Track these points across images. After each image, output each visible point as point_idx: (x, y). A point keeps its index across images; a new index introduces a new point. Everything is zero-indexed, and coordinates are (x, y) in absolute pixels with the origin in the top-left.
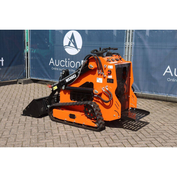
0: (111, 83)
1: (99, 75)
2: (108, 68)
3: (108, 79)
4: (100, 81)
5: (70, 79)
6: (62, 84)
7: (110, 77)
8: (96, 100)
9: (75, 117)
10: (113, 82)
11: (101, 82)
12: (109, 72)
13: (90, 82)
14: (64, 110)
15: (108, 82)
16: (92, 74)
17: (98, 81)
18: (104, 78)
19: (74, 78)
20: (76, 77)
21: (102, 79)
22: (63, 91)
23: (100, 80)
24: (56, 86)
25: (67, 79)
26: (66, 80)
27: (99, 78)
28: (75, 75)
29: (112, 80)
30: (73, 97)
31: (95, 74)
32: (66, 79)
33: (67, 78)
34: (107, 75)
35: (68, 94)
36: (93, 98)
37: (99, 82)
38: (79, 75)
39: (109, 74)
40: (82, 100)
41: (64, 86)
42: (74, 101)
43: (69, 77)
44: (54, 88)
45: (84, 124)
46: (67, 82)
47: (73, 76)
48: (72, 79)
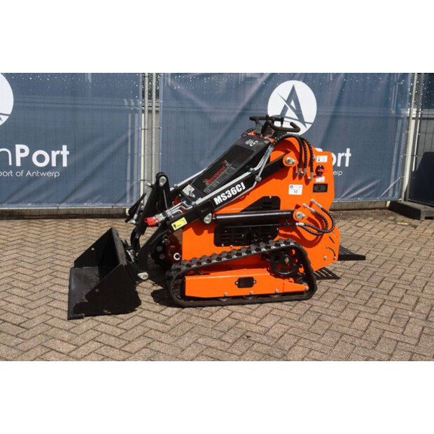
0: (322, 192)
1: (294, 177)
2: (317, 161)
3: (315, 185)
4: (296, 192)
5: (226, 195)
6: (202, 212)
7: (320, 180)
8: (284, 233)
9: (254, 282)
10: (326, 191)
11: (300, 193)
12: (321, 170)
13: (273, 197)
14: (212, 274)
15: (314, 191)
16: (276, 178)
17: (291, 192)
18: (307, 182)
19: (239, 191)
21: (301, 186)
22: (194, 229)
23: (296, 189)
24: (183, 219)
25: (219, 197)
26: (215, 199)
27: (294, 185)
28: (242, 184)
29: (326, 185)
30: (222, 237)
31: (286, 176)
32: (216, 196)
33: (219, 194)
34: (314, 177)
35: (209, 233)
36: (278, 231)
37: (295, 194)
38: (256, 183)
39: (319, 174)
40: (256, 240)
41: (210, 214)
42: (225, 245)
43: (224, 191)
44: (175, 226)
45: (277, 291)
46: (217, 204)
47: (236, 187)
48: (234, 194)
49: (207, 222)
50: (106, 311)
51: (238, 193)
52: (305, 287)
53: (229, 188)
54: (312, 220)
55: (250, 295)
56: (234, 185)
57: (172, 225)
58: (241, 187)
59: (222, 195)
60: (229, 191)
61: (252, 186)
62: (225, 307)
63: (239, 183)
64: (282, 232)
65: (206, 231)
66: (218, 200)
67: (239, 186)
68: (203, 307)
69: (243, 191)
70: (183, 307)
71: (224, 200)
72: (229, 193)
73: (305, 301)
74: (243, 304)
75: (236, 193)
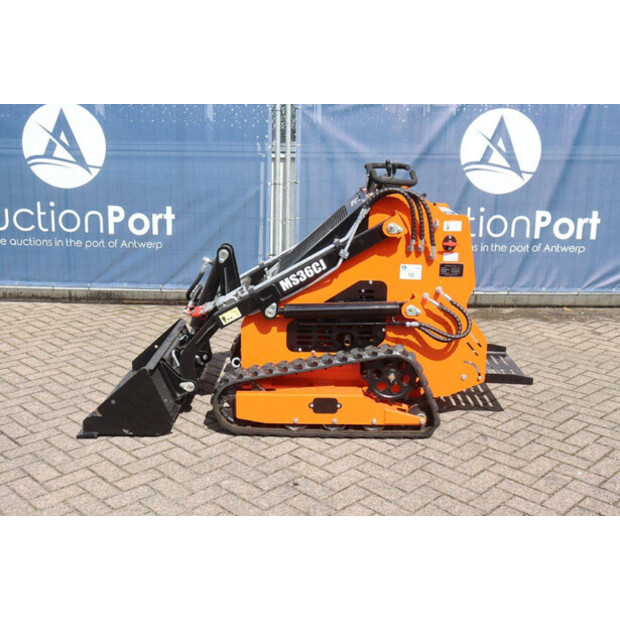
0: (454, 276)
1: (408, 253)
2: (445, 229)
3: (442, 266)
4: (413, 275)
5: (298, 277)
6: (262, 300)
7: (451, 258)
8: (395, 336)
9: (339, 406)
10: (460, 274)
11: (418, 276)
12: (450, 243)
13: (374, 282)
14: (278, 390)
15: (441, 275)
16: (379, 254)
17: (404, 275)
18: (429, 261)
19: (317, 272)
20: (325, 267)
21: (420, 266)
23: (412, 271)
24: (236, 309)
25: (287, 280)
26: (282, 283)
27: (408, 266)
28: (321, 261)
29: (460, 267)
30: (299, 337)
31: (395, 251)
32: (283, 278)
33: (288, 275)
34: (440, 253)
35: (279, 331)
36: (385, 333)
37: (411, 278)
38: (341, 261)
39: (447, 249)
40: (348, 345)
41: (274, 304)
42: (304, 350)
43: (294, 272)
44: (224, 319)
45: (375, 422)
46: (285, 289)
47: (313, 266)
48: (309, 276)
49: (270, 316)
50: (126, 431)
51: (316, 276)
52: (421, 419)
53: (302, 268)
54: (440, 318)
55: (333, 425)
56: (309, 264)
57: (221, 317)
58: (321, 266)
59: (291, 277)
60: (301, 272)
61: (335, 265)
62: (294, 440)
63: (317, 260)
64: (390, 334)
65: (274, 329)
66: (285, 285)
67: (317, 264)
68: (263, 436)
69: (323, 272)
70: (235, 434)
71: (294, 284)
72: (303, 275)
73: (420, 441)
74: (323, 437)
75: (312, 274)
